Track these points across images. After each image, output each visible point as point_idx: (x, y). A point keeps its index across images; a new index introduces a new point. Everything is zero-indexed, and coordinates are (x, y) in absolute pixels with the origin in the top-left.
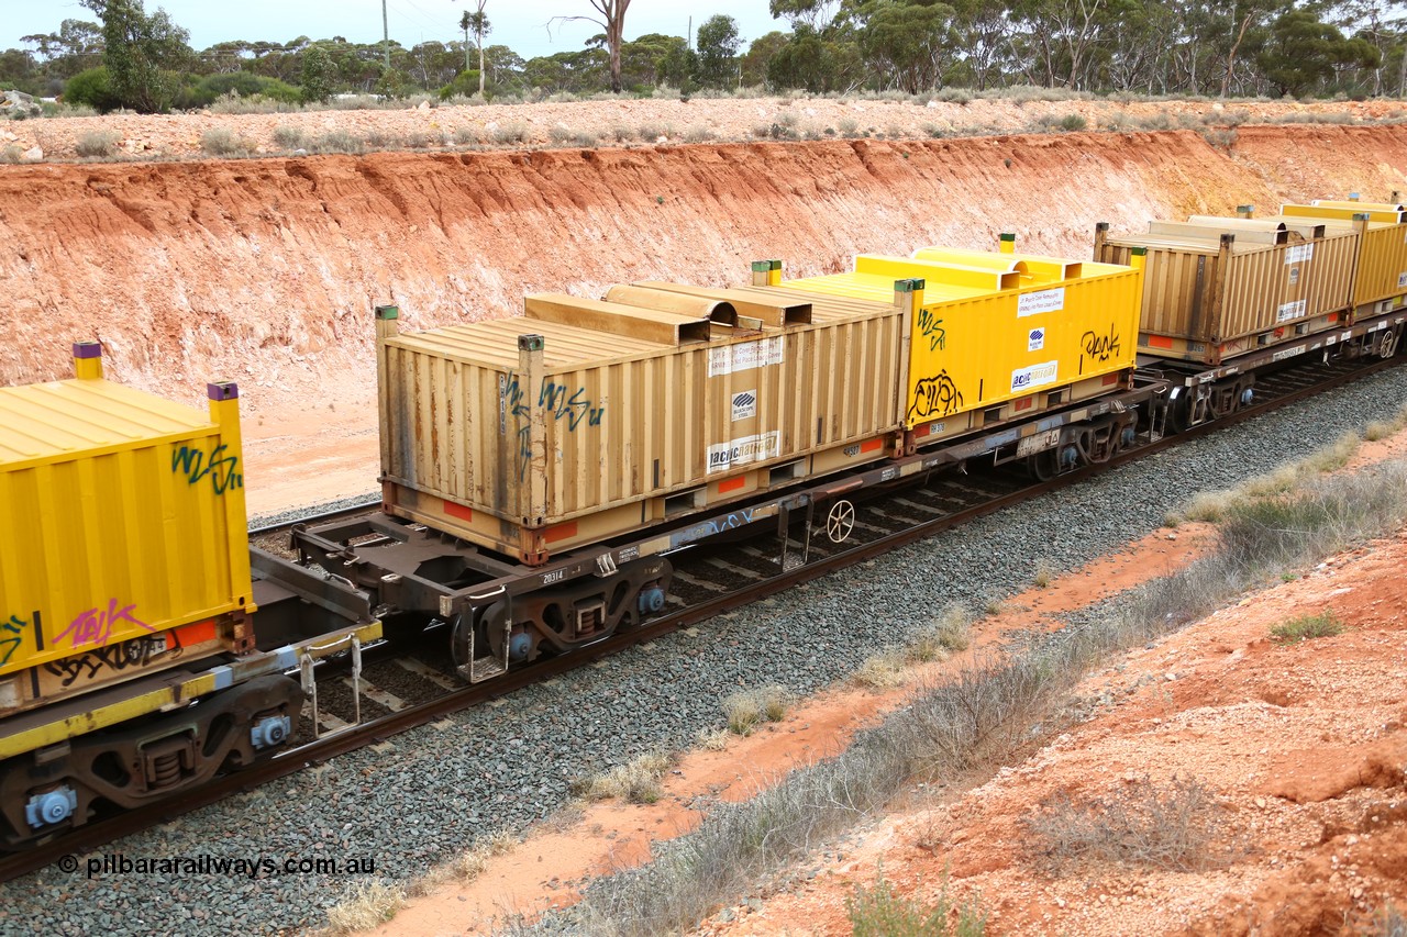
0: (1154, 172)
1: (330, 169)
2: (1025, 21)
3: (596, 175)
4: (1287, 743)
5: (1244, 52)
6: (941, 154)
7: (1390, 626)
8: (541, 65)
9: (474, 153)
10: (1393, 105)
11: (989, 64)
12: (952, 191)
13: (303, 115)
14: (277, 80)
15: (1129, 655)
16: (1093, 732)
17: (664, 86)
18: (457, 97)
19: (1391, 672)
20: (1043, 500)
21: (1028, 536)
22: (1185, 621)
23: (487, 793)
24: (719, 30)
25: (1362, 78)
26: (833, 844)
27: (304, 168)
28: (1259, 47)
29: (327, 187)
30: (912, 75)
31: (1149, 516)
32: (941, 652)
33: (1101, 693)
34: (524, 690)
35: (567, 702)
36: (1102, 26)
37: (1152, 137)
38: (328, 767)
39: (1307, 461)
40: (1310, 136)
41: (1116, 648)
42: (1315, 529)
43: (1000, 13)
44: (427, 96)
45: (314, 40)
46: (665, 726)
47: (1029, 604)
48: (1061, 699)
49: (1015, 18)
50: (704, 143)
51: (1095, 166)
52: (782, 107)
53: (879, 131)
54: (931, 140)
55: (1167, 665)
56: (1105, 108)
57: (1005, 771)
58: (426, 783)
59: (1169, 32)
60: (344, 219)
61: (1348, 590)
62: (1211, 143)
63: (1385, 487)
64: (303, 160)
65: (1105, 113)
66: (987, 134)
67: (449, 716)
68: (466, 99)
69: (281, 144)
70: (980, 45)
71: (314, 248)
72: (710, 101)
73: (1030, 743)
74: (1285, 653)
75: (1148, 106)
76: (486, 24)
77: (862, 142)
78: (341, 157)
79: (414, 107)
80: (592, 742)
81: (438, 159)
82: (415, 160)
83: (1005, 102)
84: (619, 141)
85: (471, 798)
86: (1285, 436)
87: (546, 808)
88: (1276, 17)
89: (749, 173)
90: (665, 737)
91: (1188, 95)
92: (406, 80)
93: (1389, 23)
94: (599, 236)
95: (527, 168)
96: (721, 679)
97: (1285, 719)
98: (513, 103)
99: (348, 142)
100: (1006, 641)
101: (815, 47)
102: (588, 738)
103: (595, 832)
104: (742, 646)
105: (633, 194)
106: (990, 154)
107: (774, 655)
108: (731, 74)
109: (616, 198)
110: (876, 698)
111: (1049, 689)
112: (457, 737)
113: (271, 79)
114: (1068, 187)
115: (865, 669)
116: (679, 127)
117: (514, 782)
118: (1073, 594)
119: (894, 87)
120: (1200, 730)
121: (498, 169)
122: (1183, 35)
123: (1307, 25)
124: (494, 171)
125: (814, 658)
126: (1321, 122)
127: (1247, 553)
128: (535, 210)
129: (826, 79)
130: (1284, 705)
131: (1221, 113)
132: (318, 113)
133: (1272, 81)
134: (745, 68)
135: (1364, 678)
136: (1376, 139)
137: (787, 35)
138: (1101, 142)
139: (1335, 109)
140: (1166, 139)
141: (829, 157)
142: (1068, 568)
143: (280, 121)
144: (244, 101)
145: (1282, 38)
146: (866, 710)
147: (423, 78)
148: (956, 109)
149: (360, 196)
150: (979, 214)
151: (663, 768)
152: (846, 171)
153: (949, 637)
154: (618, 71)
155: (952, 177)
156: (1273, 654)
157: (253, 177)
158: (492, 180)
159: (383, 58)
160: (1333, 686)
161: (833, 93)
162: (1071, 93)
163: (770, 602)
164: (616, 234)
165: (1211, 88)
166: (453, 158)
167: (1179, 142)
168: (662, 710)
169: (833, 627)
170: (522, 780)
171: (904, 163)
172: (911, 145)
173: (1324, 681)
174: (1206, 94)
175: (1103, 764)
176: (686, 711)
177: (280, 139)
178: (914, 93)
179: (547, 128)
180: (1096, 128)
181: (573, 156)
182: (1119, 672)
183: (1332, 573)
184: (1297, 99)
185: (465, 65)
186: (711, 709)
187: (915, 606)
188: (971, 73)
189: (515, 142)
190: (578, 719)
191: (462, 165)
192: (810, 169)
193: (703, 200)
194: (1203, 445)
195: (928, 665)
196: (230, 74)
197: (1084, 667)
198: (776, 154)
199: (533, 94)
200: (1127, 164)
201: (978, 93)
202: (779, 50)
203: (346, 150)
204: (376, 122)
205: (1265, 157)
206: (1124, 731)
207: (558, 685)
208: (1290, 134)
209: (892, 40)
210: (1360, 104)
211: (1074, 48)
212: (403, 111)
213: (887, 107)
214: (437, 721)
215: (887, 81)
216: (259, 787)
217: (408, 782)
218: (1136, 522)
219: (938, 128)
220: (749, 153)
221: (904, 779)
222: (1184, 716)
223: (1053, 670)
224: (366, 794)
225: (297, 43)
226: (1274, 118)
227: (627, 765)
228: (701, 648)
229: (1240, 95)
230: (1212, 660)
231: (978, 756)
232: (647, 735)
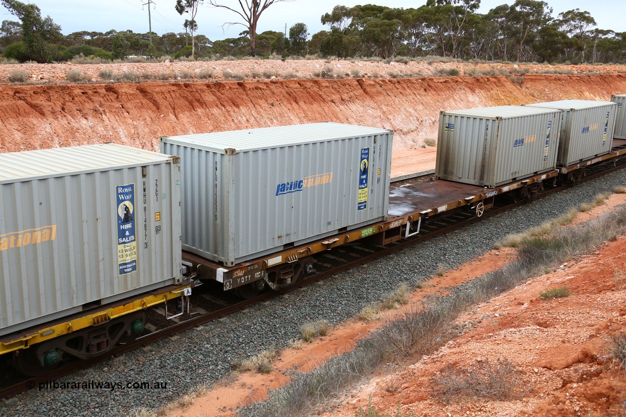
0: (489, 94)
1: (125, 89)
2: (433, 27)
3: (244, 93)
4: (547, 344)
5: (527, 42)
6: (396, 85)
7: (591, 293)
8: (220, 44)
9: (190, 82)
10: (590, 67)
11: (417, 46)
12: (401, 101)
13: (112, 65)
14: (101, 49)
15: (479, 306)
16: (463, 340)
17: (274, 53)
18: (182, 58)
19: (591, 312)
20: (441, 237)
21: (434, 254)
22: (503, 291)
23: (194, 369)
24: (299, 30)
25: (576, 55)
26: (349, 390)
27: (113, 88)
28: (532, 41)
29: (123, 97)
30: (383, 51)
31: (487, 245)
32: (397, 305)
33: (467, 323)
34: (211, 322)
35: (230, 327)
36: (465, 30)
37: (487, 79)
38: (122, 358)
39: (555, 221)
40: (555, 79)
41: (473, 303)
42: (559, 250)
43: (422, 24)
44: (169, 57)
45: (118, 31)
46: (274, 338)
47: (435, 284)
48: (449, 325)
49: (428, 26)
50: (292, 79)
51: (463, 91)
52: (327, 64)
53: (369, 75)
54: (392, 79)
55: (495, 310)
56: (468, 66)
57: (425, 357)
58: (166, 364)
59: (494, 34)
60: (131, 111)
61: (573, 277)
62: (513, 82)
63: (588, 232)
64: (113, 85)
65: (467, 68)
66: (416, 76)
67: (177, 334)
68: (186, 59)
69: (103, 78)
70: (413, 37)
71: (117, 124)
72: (295, 61)
73: (436, 345)
74: (546, 305)
75: (486, 65)
76: (196, 26)
77: (362, 80)
78: (130, 83)
79: (163, 62)
80: (241, 345)
81: (173, 85)
82: (163, 85)
83: (424, 63)
84: (254, 78)
85: (187, 371)
86: (546, 210)
87: (220, 376)
88: (540, 28)
89: (312, 92)
90: (274, 343)
91: (503, 61)
92: (159, 50)
93: (588, 31)
94: (244, 119)
95: (213, 90)
96: (299, 317)
97: (546, 333)
98: (207, 61)
99: (133, 77)
100: (425, 300)
101: (340, 37)
102: (240, 344)
103: (242, 386)
104: (308, 302)
105: (260, 101)
106: (417, 85)
107: (322, 306)
108: (304, 49)
109: (253, 103)
110: (368, 325)
111: (444, 321)
112: (181, 344)
113: (98, 48)
114: (451, 100)
115: (363, 312)
116: (281, 72)
117: (206, 364)
118: (454, 279)
119: (375, 55)
120: (510, 338)
121: (200, 90)
122: (501, 35)
123: (553, 32)
124: (198, 91)
125: (340, 308)
126: (560, 73)
127: (529, 261)
128: (217, 108)
129: (346, 52)
130: (546, 328)
131: (517, 69)
132: (119, 64)
133: (539, 55)
134: (310, 46)
135: (580, 315)
136: (583, 81)
137: (329, 32)
138: (466, 81)
139: (565, 68)
140: (494, 80)
141: (347, 86)
142: (452, 267)
143: (102, 67)
144: (86, 58)
145: (543, 37)
146: (363, 331)
147: (167, 49)
148: (403, 66)
149: (138, 101)
150: (413, 112)
151: (273, 357)
152: (355, 92)
153: (400, 298)
154: (254, 47)
155: (401, 95)
156: (541, 305)
157: (90, 92)
158: (197, 95)
159: (149, 40)
160: (567, 319)
161: (349, 58)
162: (453, 59)
163: (321, 283)
164: (253, 119)
165: (513, 58)
166: (180, 85)
167: (499, 81)
168: (273, 331)
169: (349, 294)
170: (210, 363)
171: (380, 89)
172: (383, 81)
173: (563, 317)
174: (511, 61)
175: (468, 354)
176: (283, 332)
177: (103, 75)
178: (384, 58)
179: (222, 72)
180: (463, 75)
181: (233, 84)
182: (475, 313)
183: (566, 269)
184: (550, 64)
185: (185, 43)
186: (294, 331)
187: (385, 284)
188: (409, 50)
189: (208, 78)
190: (235, 335)
191: (184, 88)
192: (339, 91)
193: (291, 104)
194: (510, 214)
195: (391, 310)
196: (79, 46)
197: (459, 311)
198: (324, 84)
199: (216, 56)
200: (477, 91)
201: (412, 58)
202: (325, 39)
203: (132, 81)
204: (146, 68)
205: (536, 88)
206: (477, 339)
207: (226, 320)
208: (547, 78)
209: (374, 35)
210: (576, 66)
211: (454, 40)
212: (158, 64)
213: (372, 64)
214: (171, 336)
215: (373, 53)
216: (91, 367)
217: (158, 364)
218: (481, 247)
219: (395, 74)
220: (311, 84)
221: (380, 361)
222: (503, 332)
223: (446, 313)
224: (139, 369)
225: (111, 32)
226: (540, 72)
227: (257, 356)
228: (290, 303)
229: (525, 61)
230: (515, 308)
231: (413, 351)
232: (266, 342)
